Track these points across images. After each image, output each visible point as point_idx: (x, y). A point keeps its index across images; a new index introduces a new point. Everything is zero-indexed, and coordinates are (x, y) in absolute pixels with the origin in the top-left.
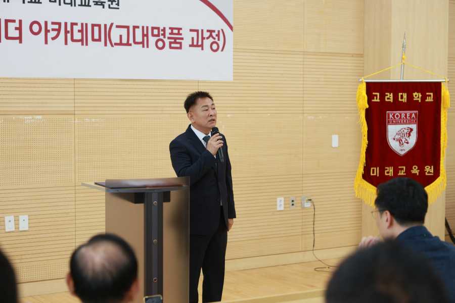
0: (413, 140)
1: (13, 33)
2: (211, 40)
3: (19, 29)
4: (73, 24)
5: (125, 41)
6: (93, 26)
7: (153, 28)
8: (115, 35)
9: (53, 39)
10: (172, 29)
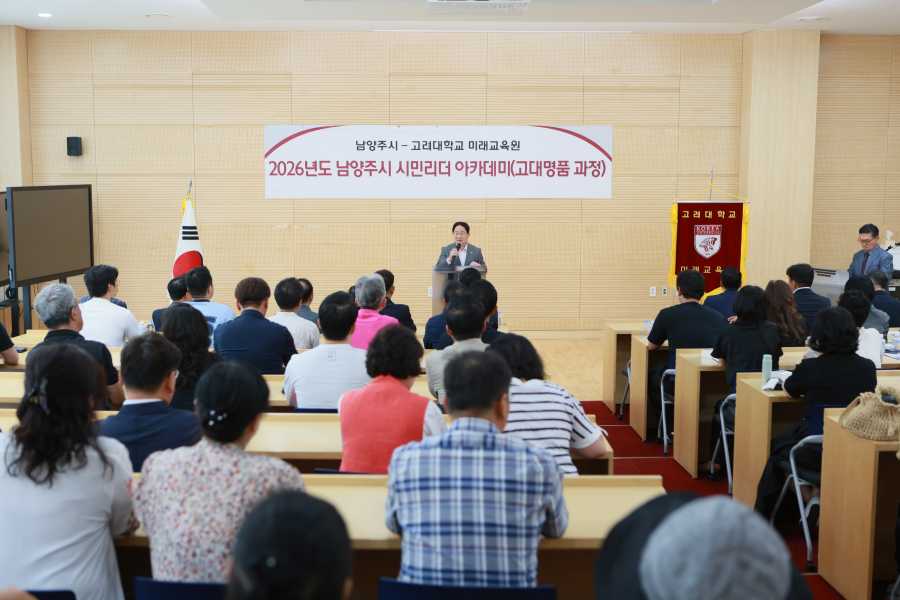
0: (717, 247)
1: (444, 170)
2: (593, 169)
3: (449, 167)
4: (485, 162)
5: (523, 171)
6: (500, 163)
7: (545, 162)
8: (516, 169)
9: (472, 172)
10: (560, 162)
